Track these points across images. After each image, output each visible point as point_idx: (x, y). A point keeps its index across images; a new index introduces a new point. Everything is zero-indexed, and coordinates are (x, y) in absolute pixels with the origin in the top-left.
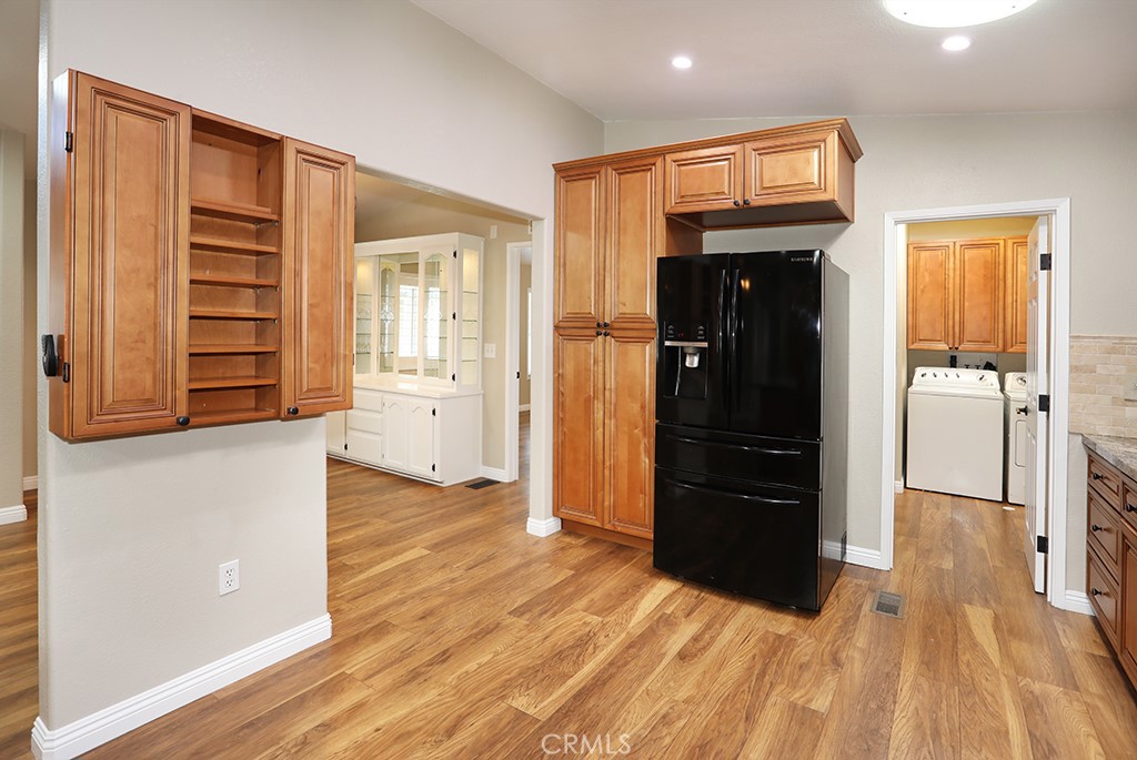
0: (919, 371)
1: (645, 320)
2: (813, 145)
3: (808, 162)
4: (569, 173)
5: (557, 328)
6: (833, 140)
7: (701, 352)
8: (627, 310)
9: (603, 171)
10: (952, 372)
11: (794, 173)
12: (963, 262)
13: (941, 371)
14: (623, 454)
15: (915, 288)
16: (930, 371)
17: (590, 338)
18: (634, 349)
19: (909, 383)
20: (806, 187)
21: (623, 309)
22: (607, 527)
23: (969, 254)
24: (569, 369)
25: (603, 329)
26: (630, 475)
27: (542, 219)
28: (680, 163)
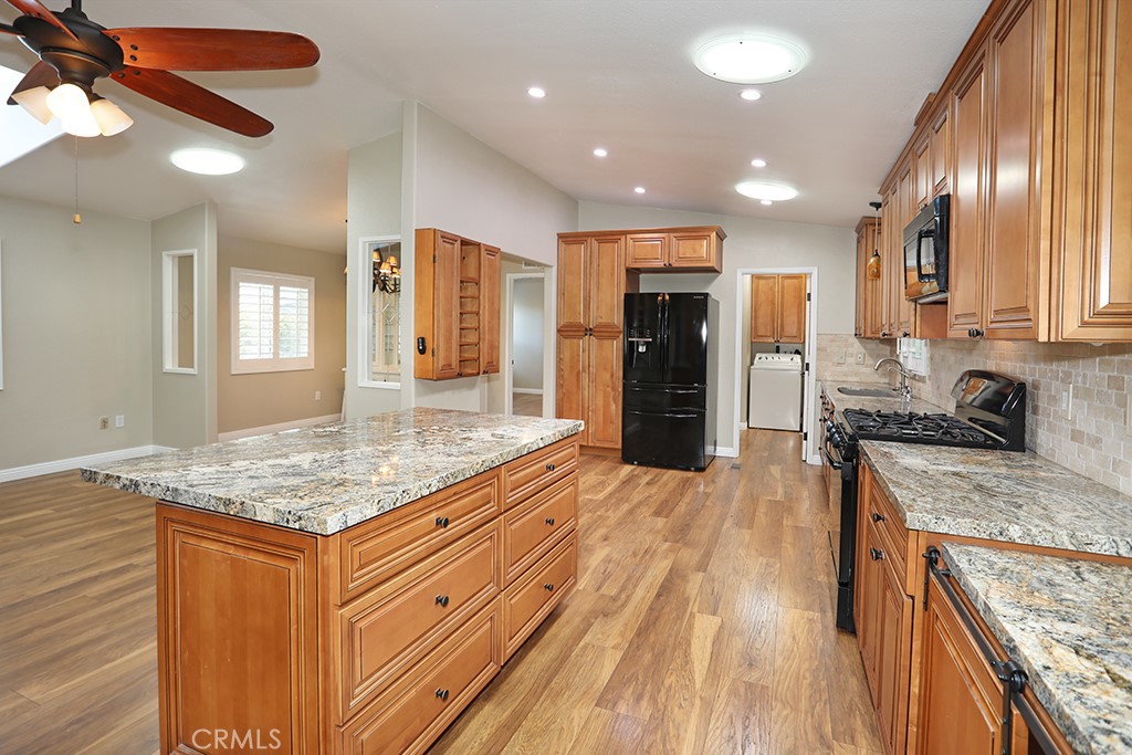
0: (758, 355)
1: (613, 326)
2: (704, 237)
3: (702, 246)
4: (566, 239)
5: (558, 331)
6: (714, 235)
7: (647, 343)
8: (604, 321)
9: (589, 241)
10: (776, 356)
11: (695, 251)
12: (783, 287)
13: (770, 356)
14: (600, 403)
15: (756, 304)
16: (763, 356)
17: (580, 337)
18: (607, 343)
19: (752, 364)
20: (700, 259)
21: (600, 320)
22: (590, 444)
23: (787, 282)
24: (566, 355)
25: (589, 331)
26: (604, 414)
27: (551, 267)
28: (635, 240)
